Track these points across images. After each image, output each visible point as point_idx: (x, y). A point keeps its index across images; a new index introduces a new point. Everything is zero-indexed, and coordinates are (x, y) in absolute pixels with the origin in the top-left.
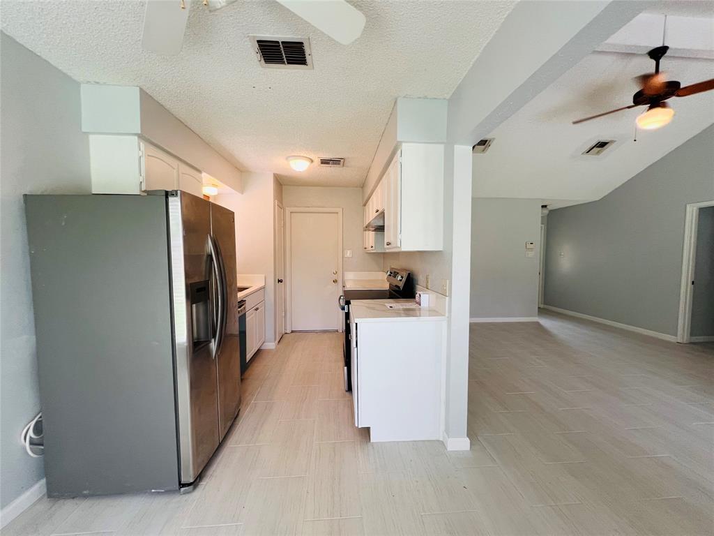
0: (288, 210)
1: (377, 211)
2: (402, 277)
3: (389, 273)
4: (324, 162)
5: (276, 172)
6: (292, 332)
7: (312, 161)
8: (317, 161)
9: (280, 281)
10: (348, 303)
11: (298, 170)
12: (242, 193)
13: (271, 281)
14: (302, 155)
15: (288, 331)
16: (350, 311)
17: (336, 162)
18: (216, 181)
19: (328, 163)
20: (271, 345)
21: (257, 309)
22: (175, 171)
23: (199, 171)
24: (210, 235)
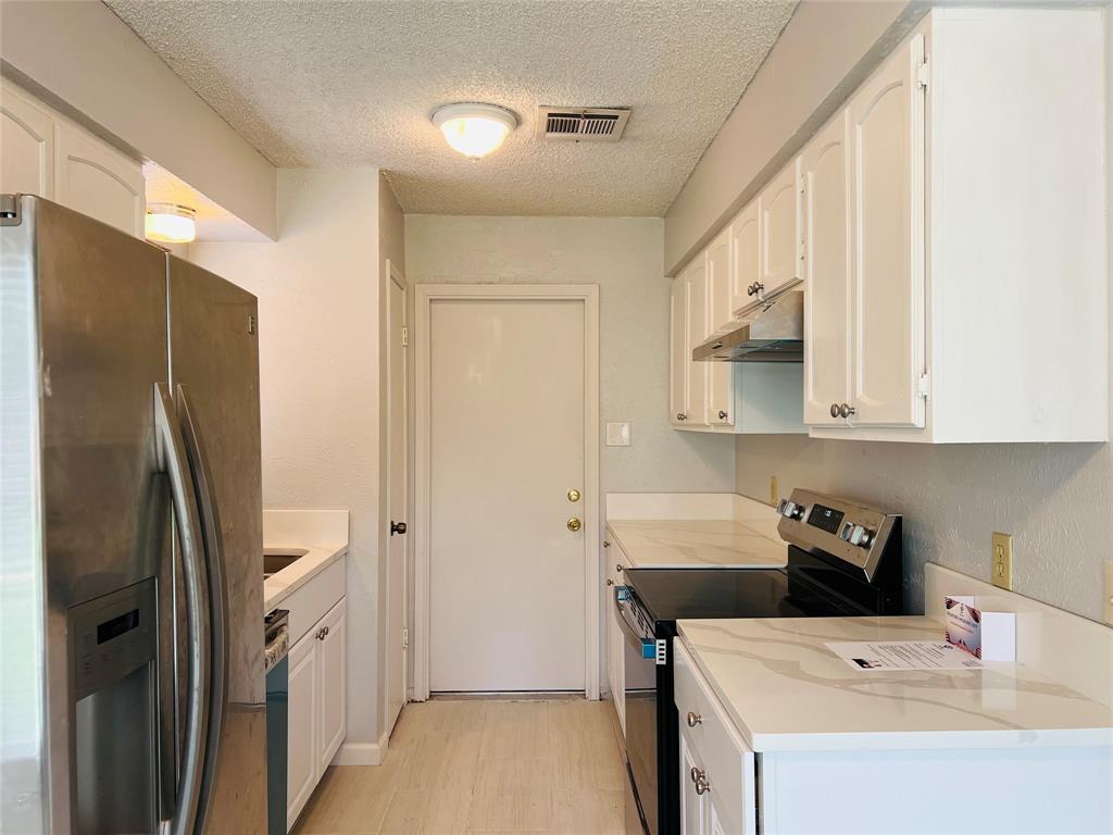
0: (422, 293)
1: (754, 290)
2: (871, 534)
3: (790, 510)
4: (561, 123)
5: (389, 166)
6: (433, 695)
7: (517, 120)
8: (535, 119)
9: (398, 529)
10: (667, 631)
11: (468, 154)
12: (276, 241)
13: (371, 529)
14: (488, 97)
15: (421, 693)
16: (677, 662)
17: (600, 121)
18: (192, 196)
19: (573, 128)
20: (366, 752)
21: (323, 633)
22: (42, 145)
23: (135, 156)
24: (164, 390)
